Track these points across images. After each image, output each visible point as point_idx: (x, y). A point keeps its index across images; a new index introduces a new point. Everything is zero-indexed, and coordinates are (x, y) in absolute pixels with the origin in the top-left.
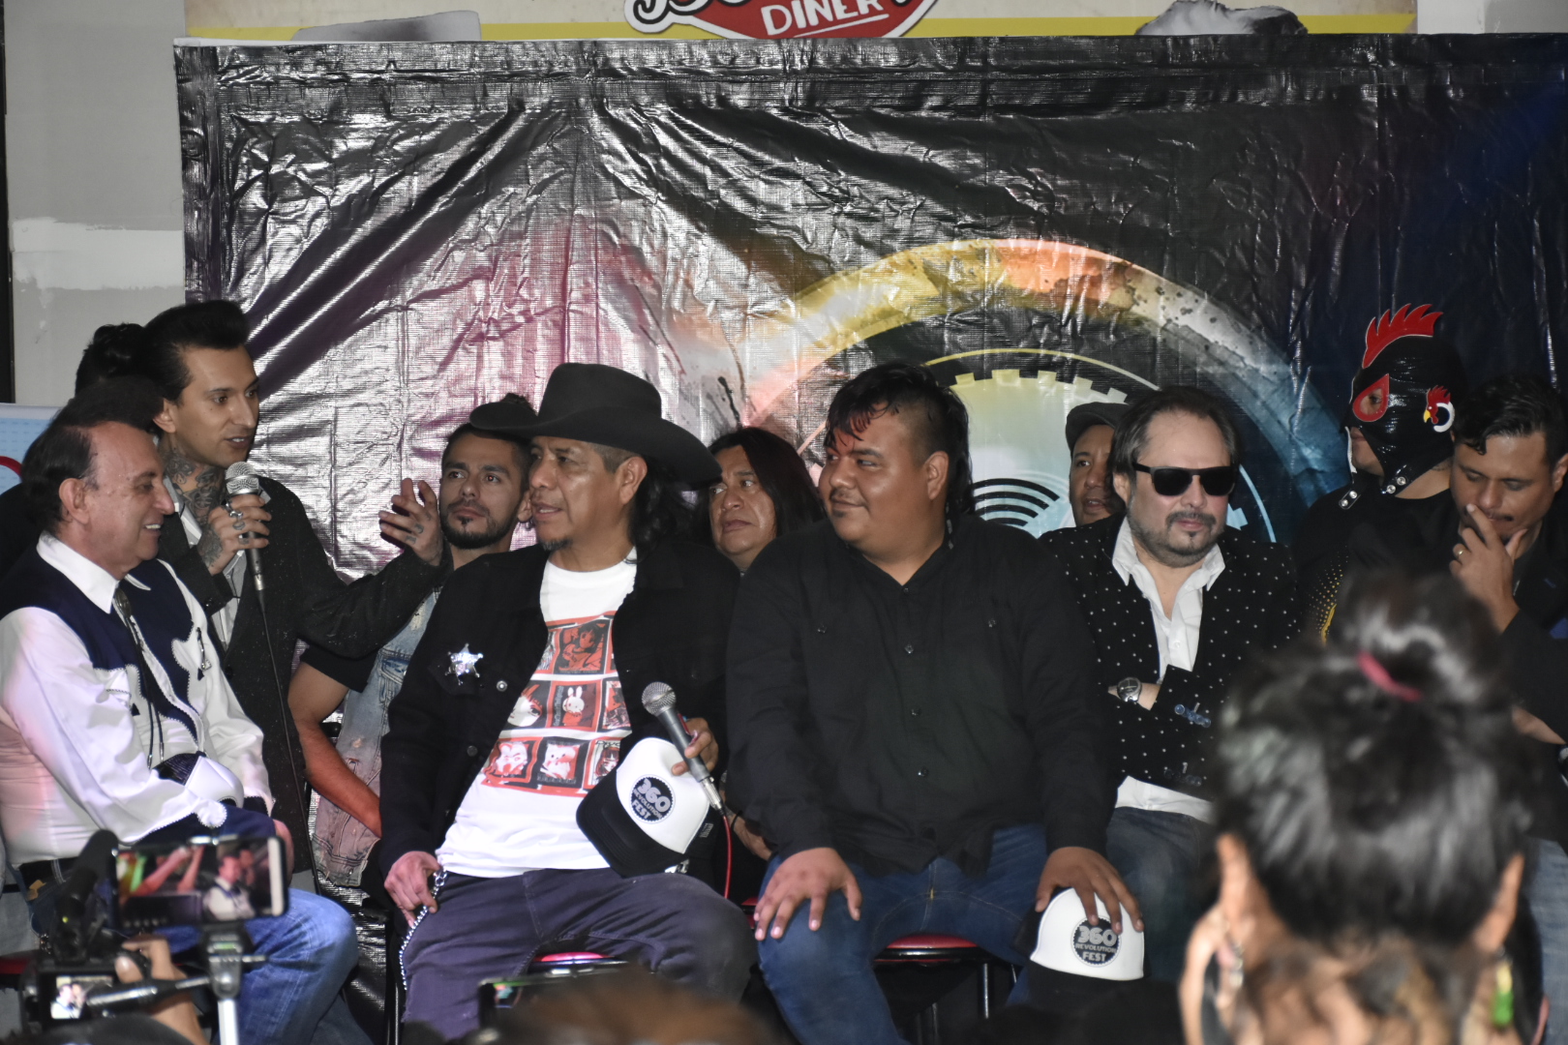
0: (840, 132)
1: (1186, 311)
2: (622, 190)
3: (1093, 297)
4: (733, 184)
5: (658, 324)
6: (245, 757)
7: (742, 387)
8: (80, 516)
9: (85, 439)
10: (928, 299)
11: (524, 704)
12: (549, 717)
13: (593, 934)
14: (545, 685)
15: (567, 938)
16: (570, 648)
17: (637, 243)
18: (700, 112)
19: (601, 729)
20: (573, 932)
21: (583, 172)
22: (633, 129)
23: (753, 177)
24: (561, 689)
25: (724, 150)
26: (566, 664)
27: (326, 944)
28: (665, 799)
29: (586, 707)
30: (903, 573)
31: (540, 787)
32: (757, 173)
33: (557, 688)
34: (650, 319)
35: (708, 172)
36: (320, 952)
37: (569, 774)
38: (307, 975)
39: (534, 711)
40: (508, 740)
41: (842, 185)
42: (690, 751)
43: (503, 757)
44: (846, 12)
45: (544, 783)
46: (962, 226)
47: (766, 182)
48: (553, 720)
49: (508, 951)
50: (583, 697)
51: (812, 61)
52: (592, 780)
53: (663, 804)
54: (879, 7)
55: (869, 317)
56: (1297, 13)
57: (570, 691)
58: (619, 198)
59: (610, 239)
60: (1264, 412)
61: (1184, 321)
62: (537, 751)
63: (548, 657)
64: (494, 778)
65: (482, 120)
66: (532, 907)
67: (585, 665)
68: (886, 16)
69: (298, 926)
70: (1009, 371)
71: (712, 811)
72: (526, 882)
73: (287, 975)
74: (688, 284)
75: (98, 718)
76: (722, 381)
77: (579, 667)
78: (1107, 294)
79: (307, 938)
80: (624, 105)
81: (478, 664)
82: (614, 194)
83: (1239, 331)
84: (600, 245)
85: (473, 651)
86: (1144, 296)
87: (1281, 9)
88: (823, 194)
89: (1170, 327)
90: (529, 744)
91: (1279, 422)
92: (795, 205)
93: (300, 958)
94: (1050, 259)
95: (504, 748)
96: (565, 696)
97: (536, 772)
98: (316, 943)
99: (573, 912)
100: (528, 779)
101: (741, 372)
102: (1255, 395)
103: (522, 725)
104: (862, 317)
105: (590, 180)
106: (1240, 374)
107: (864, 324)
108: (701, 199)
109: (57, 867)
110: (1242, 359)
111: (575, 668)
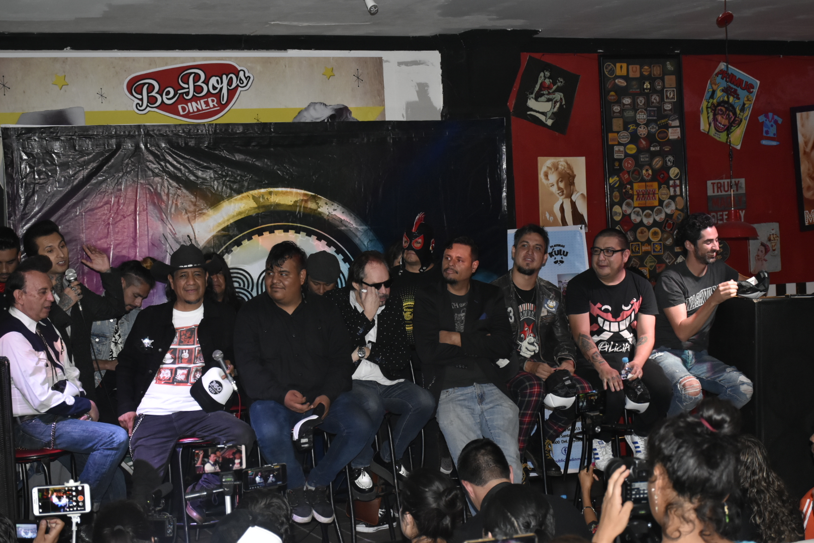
0: (224, 154)
1: (335, 210)
2: (154, 174)
3: (306, 206)
4: (191, 172)
5: (167, 218)
6: (76, 379)
7: (195, 238)
8: (20, 302)
9: (23, 276)
10: (254, 208)
11: (168, 356)
12: (177, 360)
13: (197, 433)
14: (175, 349)
15: (187, 434)
16: (183, 337)
17: (159, 191)
18: (178, 147)
19: (194, 363)
20: (190, 432)
21: (141, 168)
22: (157, 154)
23: (197, 169)
24: (181, 351)
25: (187, 161)
26: (182, 342)
27: (122, 441)
28: (220, 387)
29: (189, 356)
30: (290, 310)
31: (175, 383)
32: (198, 167)
33: (179, 350)
34: (165, 217)
35: (182, 167)
36: (120, 444)
37: (185, 379)
38: (115, 452)
39: (172, 358)
40: (162, 368)
41: (226, 171)
42: (228, 372)
43: (162, 374)
44: (206, 107)
45: (176, 382)
46: (264, 184)
47: (201, 171)
48: (179, 361)
49: (169, 439)
50: (188, 353)
51: (215, 130)
52: (192, 380)
53: (219, 389)
54: (216, 105)
55: (235, 214)
56: (348, 106)
57: (184, 351)
58: (153, 176)
59: (150, 190)
60: (359, 241)
61: (334, 213)
62: (174, 372)
63: (176, 340)
64: (159, 381)
65: (107, 151)
66: (175, 424)
67: (188, 342)
68: (219, 108)
69: (111, 436)
70: (280, 231)
71: (234, 391)
72: (173, 416)
73: (109, 452)
74: (176, 205)
75: (36, 371)
76: (188, 236)
77: (186, 343)
78: (311, 205)
79: (115, 439)
80: (155, 146)
81: (152, 343)
82: (151, 175)
83: (351, 216)
84: (147, 192)
85: (150, 339)
86: (322, 205)
87: (343, 105)
88: (220, 174)
89: (330, 215)
90: (171, 370)
91: (364, 244)
92: (211, 178)
93: (114, 446)
94: (292, 194)
95: (163, 371)
96: (182, 353)
97: (174, 378)
98: (118, 441)
99: (190, 425)
100: (171, 381)
101: (194, 233)
102: (357, 236)
103: (166, 362)
104: (233, 214)
105: (144, 171)
106: (351, 229)
107: (234, 217)
108: (180, 176)
109: (18, 419)
110: (352, 225)
111: (185, 344)
